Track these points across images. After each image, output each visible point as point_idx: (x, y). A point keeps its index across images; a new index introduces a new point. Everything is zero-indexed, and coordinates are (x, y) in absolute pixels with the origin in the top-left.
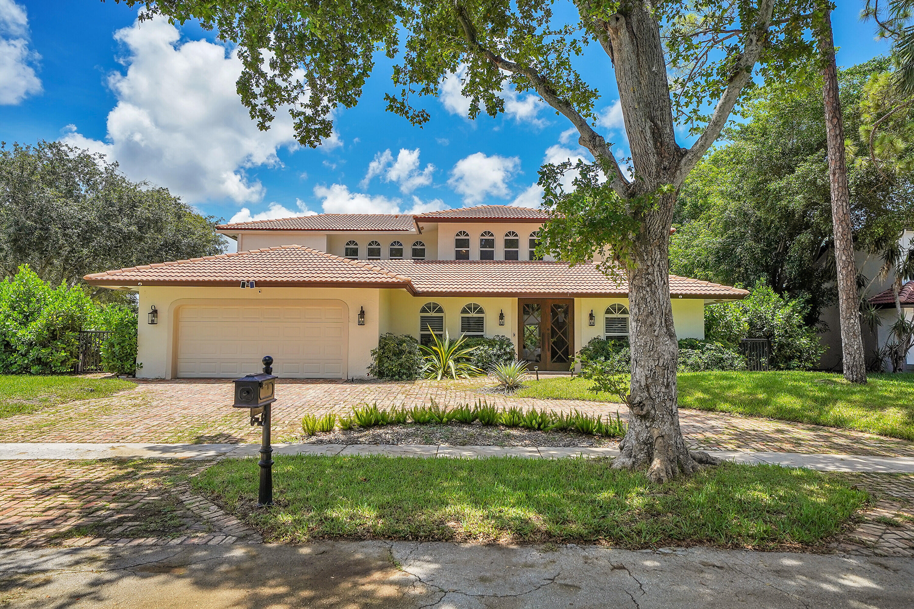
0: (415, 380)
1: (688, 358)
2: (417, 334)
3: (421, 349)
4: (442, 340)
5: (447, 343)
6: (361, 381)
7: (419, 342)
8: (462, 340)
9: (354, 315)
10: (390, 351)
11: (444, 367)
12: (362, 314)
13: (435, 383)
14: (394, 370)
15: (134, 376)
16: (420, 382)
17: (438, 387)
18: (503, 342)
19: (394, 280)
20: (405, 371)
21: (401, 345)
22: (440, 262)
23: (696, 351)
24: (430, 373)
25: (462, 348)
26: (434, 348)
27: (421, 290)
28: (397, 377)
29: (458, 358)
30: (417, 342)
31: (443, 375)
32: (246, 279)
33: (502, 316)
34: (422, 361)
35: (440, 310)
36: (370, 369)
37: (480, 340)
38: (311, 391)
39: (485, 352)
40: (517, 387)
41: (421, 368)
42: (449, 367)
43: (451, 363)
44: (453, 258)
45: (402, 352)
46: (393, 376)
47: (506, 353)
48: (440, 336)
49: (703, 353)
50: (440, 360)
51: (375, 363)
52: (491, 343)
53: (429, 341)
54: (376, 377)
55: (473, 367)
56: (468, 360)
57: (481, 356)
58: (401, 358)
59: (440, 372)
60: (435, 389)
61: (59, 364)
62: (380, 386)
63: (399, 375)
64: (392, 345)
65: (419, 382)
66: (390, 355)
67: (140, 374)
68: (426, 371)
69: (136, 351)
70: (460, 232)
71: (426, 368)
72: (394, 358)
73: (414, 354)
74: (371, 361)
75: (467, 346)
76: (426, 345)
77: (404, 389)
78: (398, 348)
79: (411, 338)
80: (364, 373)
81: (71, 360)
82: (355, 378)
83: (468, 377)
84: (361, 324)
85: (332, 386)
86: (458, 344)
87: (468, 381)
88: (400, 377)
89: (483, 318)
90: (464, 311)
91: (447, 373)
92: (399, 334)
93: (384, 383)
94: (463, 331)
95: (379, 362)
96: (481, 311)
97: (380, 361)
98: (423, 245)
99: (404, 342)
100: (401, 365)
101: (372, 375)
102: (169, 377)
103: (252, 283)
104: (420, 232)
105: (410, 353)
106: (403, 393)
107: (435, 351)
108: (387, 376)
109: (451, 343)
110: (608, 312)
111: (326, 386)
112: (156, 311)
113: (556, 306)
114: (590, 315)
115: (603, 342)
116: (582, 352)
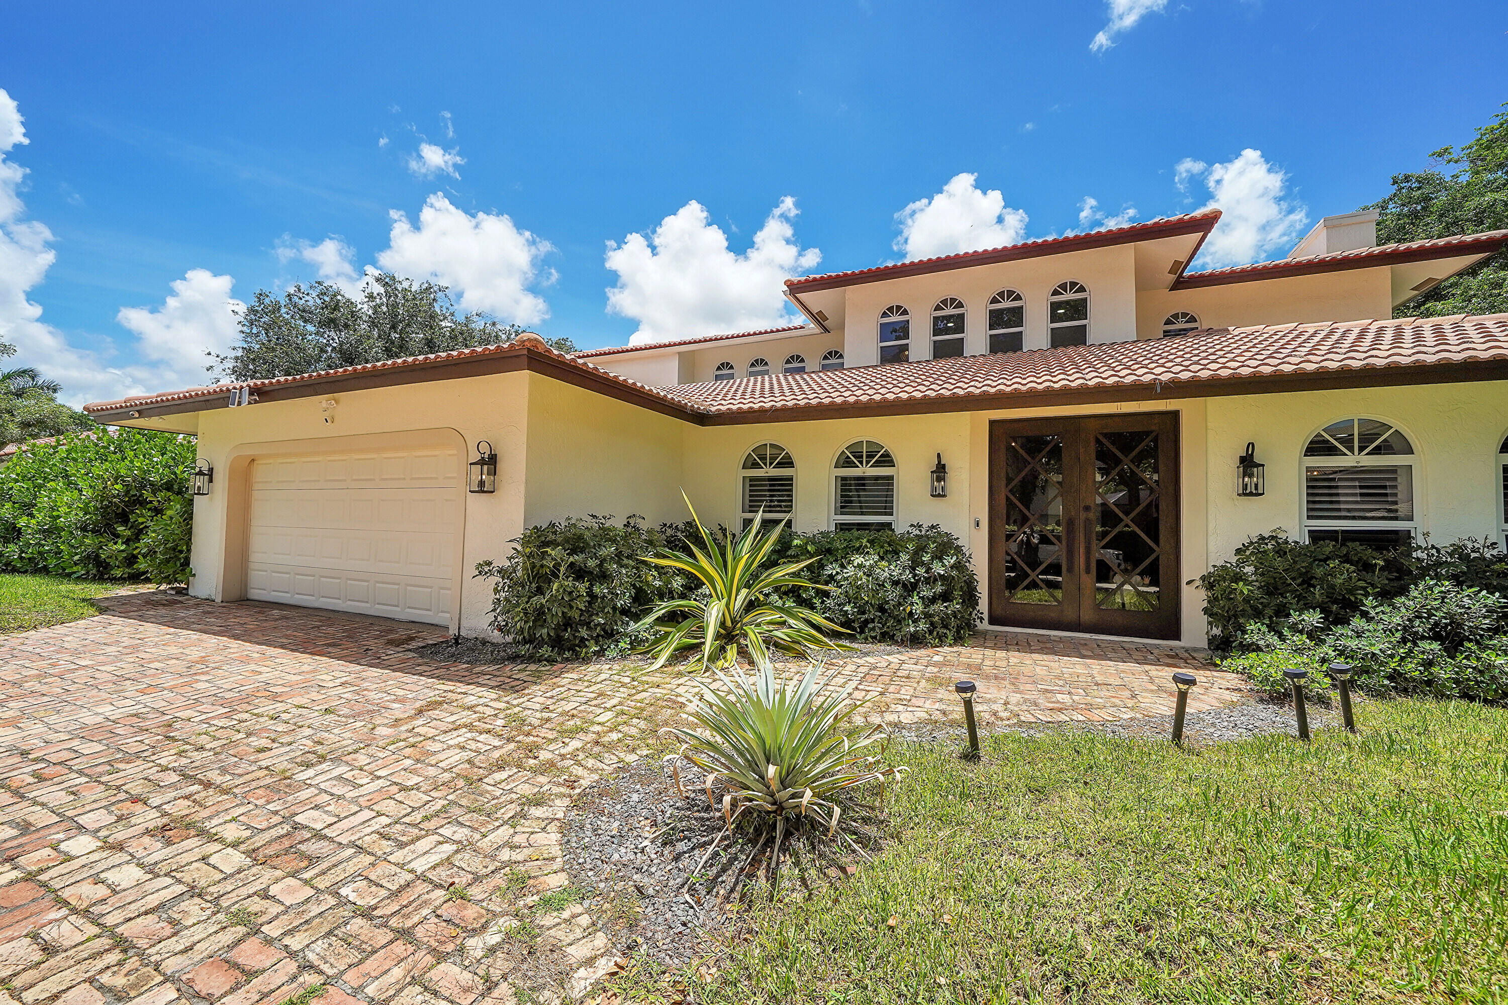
15: (187, 592)
18: (927, 545)
33: (940, 471)
35: (789, 462)
44: (874, 362)
47: (931, 578)
67: (193, 588)
70: (890, 309)
89: (890, 478)
90: (844, 462)
94: (842, 512)
96: (886, 460)
98: (841, 357)
102: (219, 599)
104: (825, 328)
110: (1318, 447)
112: (211, 470)
113: (1116, 438)
114: (1243, 460)
115: (1298, 551)
116: (1209, 582)
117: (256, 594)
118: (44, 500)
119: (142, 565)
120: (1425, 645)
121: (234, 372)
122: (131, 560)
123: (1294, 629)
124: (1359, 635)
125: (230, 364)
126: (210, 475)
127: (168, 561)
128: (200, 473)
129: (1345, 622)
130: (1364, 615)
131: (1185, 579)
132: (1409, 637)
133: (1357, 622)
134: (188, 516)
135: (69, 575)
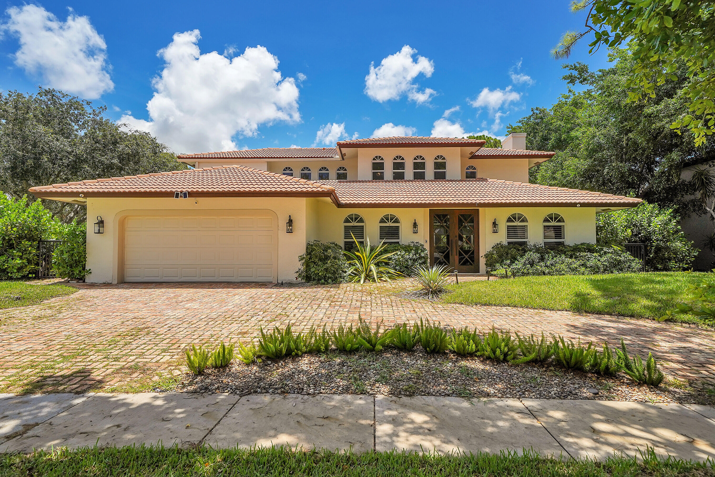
0: (339, 284)
1: (588, 260)
2: (341, 241)
3: (345, 255)
4: (364, 247)
5: (368, 249)
6: (290, 285)
7: (343, 248)
8: (382, 247)
9: (283, 223)
10: (316, 257)
11: (366, 270)
12: (290, 222)
13: (358, 287)
14: (320, 274)
15: (84, 282)
16: (345, 285)
17: (361, 291)
18: (417, 248)
19: (319, 189)
20: (330, 275)
21: (327, 251)
22: (360, 182)
23: (594, 254)
24: (354, 277)
25: (381, 253)
26: (357, 253)
27: (344, 202)
28: (323, 281)
29: (378, 262)
30: (341, 248)
31: (365, 279)
32: (179, 190)
33: (415, 225)
34: (346, 265)
35: (361, 221)
36: (298, 274)
37: (396, 246)
38: (237, 297)
39: (402, 257)
40: (440, 291)
41: (345, 272)
42: (371, 271)
43: (373, 267)
44: (371, 178)
45: (327, 258)
46: (319, 280)
47: (421, 258)
48: (361, 243)
49: (601, 256)
50: (362, 264)
51: (303, 268)
52: (407, 249)
53: (352, 248)
54: (303, 281)
55: (392, 271)
56: (387, 264)
57: (398, 260)
58: (327, 263)
59: (363, 276)
60: (360, 294)
61: (15, 271)
62: (306, 290)
63: (325, 279)
64: (318, 251)
65: (343, 285)
66: (317, 260)
67: (89, 279)
68: (350, 275)
69: (85, 258)
70: (376, 157)
71: (350, 272)
72: (320, 263)
73: (339, 260)
74: (299, 266)
75: (386, 251)
76: (349, 251)
77: (329, 294)
78: (324, 254)
79: (336, 245)
80: (292, 277)
81: (28, 267)
82: (284, 282)
83: (389, 280)
84: (290, 231)
85: (260, 291)
86: (378, 250)
87: (390, 285)
88: (325, 281)
89: (398, 227)
90: (382, 221)
91: (369, 277)
92: (325, 241)
93: (310, 287)
94: (381, 238)
95: (306, 267)
96: (397, 221)
97: (308, 266)
98: (346, 170)
99: (330, 248)
100: (326, 270)
101: (300, 279)
102: (115, 282)
103: (185, 194)
104: (343, 159)
105: (335, 258)
106: (328, 299)
107: (358, 257)
108: (314, 280)
109: (372, 249)
110: (509, 220)
111: (253, 291)
112: (103, 221)
113: (463, 215)
114: (493, 223)
115: (505, 247)
116: (486, 256)
117: (128, 279)
120: (528, 266)
123: (505, 265)
124: (516, 265)
126: (102, 223)
129: (514, 262)
130: (518, 260)
131: (480, 256)
132: (525, 264)
133: (516, 262)
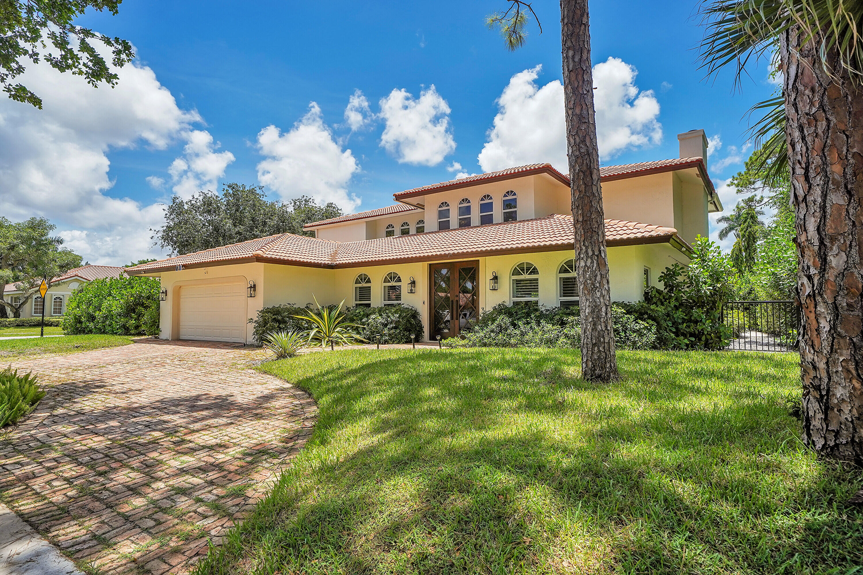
12: (254, 287)
31: (327, 343)
33: (412, 283)
35: (369, 281)
44: (436, 229)
59: (326, 340)
67: (161, 336)
70: (443, 204)
82: (248, 344)
84: (252, 296)
89: (400, 286)
90: (386, 280)
102: (170, 339)
103: (181, 267)
110: (516, 272)
112: (166, 291)
113: (464, 269)
117: (182, 337)
118: (105, 304)
119: (143, 328)
121: (163, 238)
122: (137, 327)
125: (160, 234)
126: (166, 293)
127: (151, 326)
128: (163, 292)
134: (158, 308)
135: (116, 333)
